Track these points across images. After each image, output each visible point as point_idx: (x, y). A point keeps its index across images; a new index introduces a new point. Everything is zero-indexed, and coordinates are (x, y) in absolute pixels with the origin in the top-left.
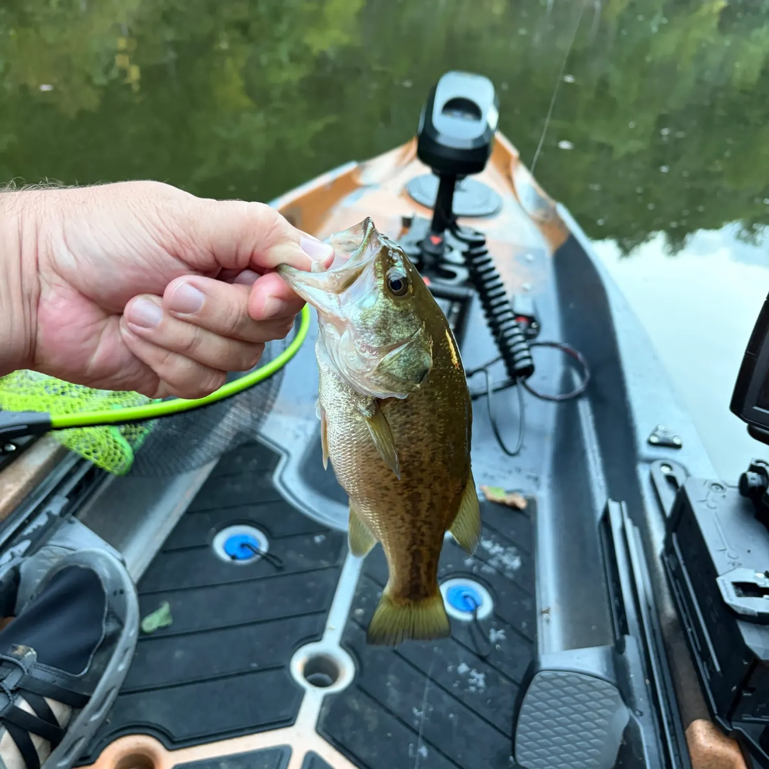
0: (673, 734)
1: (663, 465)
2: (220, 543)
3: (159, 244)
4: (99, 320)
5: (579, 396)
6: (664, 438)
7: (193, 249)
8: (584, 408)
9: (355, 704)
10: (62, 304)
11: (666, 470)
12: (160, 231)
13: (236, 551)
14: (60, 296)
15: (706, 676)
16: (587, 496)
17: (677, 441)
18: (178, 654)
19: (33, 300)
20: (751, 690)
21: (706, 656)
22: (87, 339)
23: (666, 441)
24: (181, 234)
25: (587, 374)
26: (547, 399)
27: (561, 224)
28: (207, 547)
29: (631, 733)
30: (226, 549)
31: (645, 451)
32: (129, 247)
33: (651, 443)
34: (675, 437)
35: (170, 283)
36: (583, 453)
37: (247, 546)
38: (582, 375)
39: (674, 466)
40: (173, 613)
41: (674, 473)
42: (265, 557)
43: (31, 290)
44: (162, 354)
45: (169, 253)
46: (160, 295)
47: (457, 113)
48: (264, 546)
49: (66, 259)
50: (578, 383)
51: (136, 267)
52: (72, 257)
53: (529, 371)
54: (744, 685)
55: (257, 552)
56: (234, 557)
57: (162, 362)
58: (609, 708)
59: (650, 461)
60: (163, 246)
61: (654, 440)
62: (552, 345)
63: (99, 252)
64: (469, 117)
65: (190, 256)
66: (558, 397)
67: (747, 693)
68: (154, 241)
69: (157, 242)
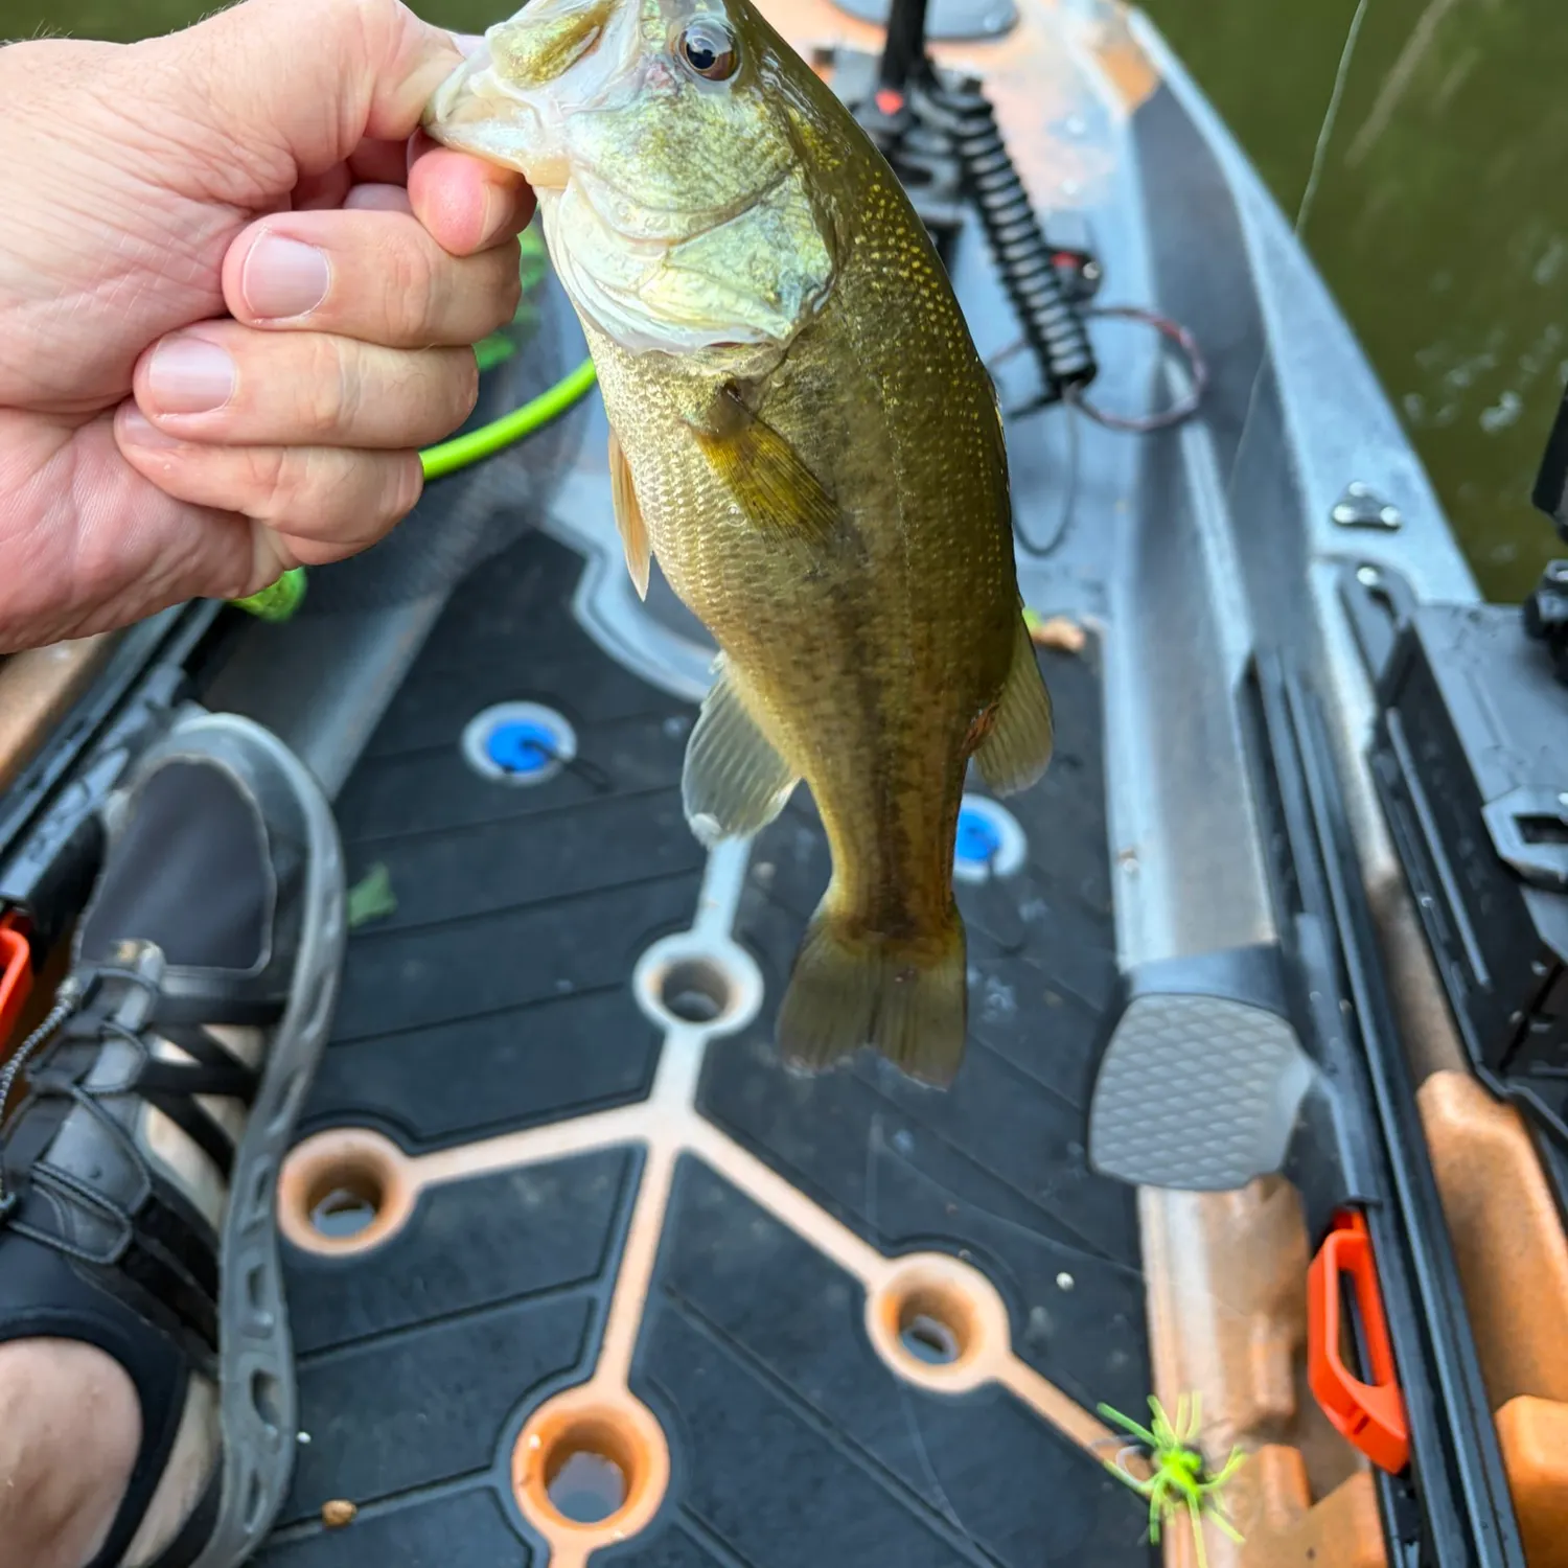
0: (1395, 1102)
1: (1363, 565)
2: (478, 739)
5: (1186, 418)
6: (1366, 509)
8: (1197, 446)
9: (766, 1054)
11: (1369, 577)
13: (510, 753)
15: (1458, 991)
17: (1387, 516)
18: (412, 970)
20: (1549, 1018)
21: (1457, 952)
23: (1369, 517)
25: (1200, 370)
26: (1120, 426)
27: (1141, 56)
28: (453, 749)
29: (1312, 1108)
30: (491, 749)
31: (1325, 538)
33: (1335, 523)
34: (1384, 506)
36: (1196, 539)
37: (534, 746)
38: (1190, 373)
39: (1384, 566)
40: (396, 887)
41: (1386, 584)
42: (573, 767)
44: (264, 460)
48: (565, 744)
50: (1183, 392)
53: (1086, 375)
54: (1535, 1009)
55: (549, 754)
56: (509, 768)
57: (271, 485)
58: (1272, 1060)
59: (1336, 558)
61: (1343, 514)
62: (1129, 313)
66: (1143, 420)
67: (1540, 1022)
68: (135, 179)
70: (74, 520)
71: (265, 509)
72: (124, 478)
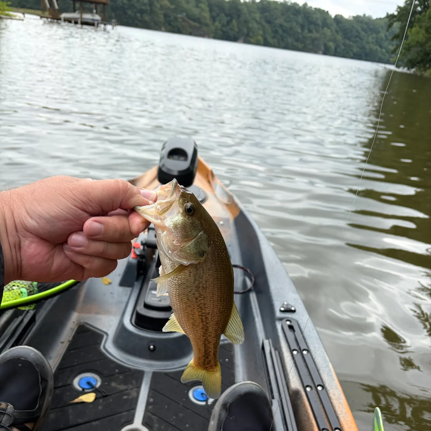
1: (287, 321)
3: (74, 206)
4: (52, 250)
5: (250, 290)
6: (287, 308)
7: (91, 206)
8: (253, 297)
10: (33, 246)
11: (288, 323)
12: (74, 200)
14: (32, 242)
16: (256, 338)
17: (293, 309)
19: (17, 247)
22: (48, 260)
23: (288, 309)
24: (85, 199)
25: (253, 279)
28: (70, 385)
31: (278, 314)
32: (61, 211)
33: (281, 311)
34: (292, 307)
35: (84, 224)
36: (253, 319)
39: (292, 321)
41: (292, 324)
43: (15, 242)
44: (87, 258)
45: (80, 209)
46: (82, 230)
47: (176, 157)
49: (31, 223)
50: (249, 284)
51: (66, 219)
52: (34, 221)
57: (88, 262)
59: (281, 319)
60: (77, 207)
61: (282, 309)
63: (47, 216)
64: (182, 158)
65: (90, 209)
66: (241, 291)
68: (72, 205)
69: (73, 205)
70: (52, 263)
71: (86, 266)
72: (63, 256)
